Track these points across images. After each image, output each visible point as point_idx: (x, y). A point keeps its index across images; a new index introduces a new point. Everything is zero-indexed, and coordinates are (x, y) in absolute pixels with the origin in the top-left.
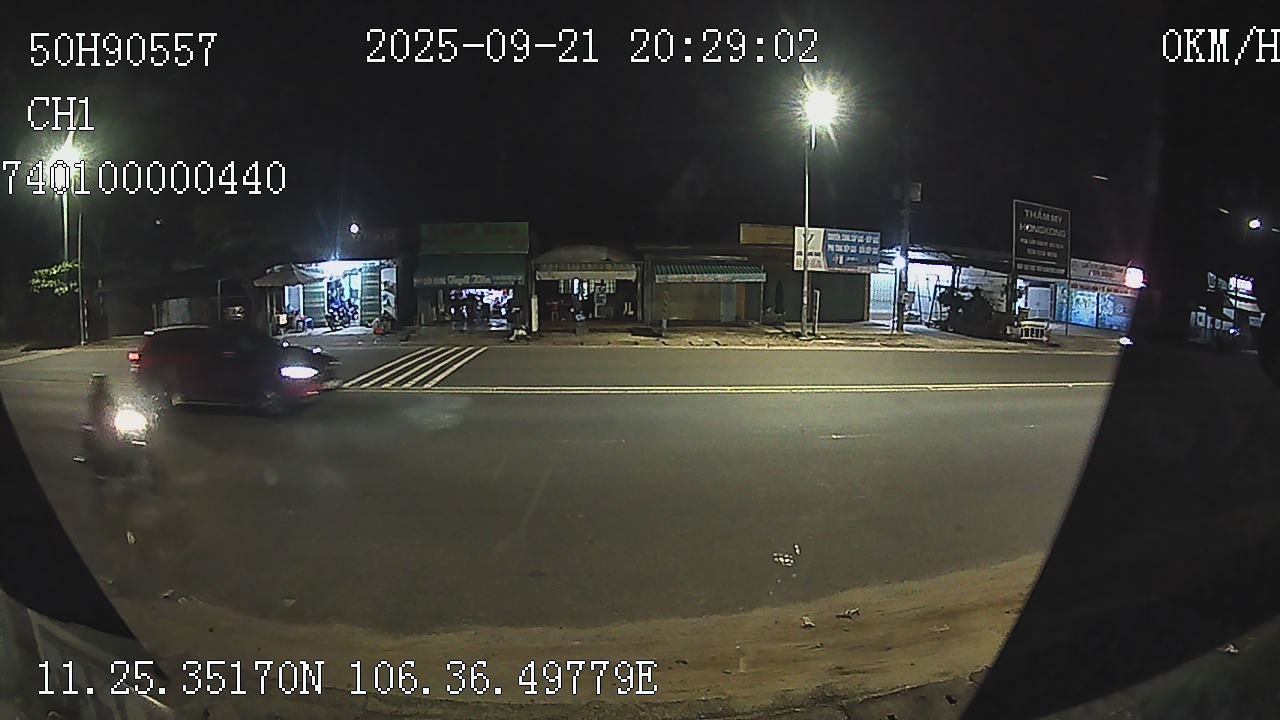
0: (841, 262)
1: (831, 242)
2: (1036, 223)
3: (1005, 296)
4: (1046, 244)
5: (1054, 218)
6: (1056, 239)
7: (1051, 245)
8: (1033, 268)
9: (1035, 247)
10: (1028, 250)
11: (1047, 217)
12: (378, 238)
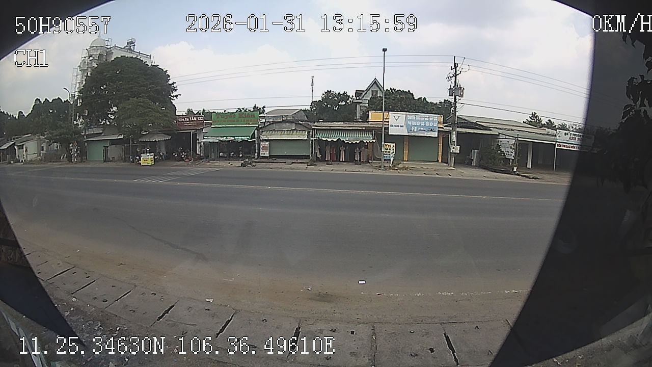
0: (415, 130)
1: (410, 120)
12: (196, 119)
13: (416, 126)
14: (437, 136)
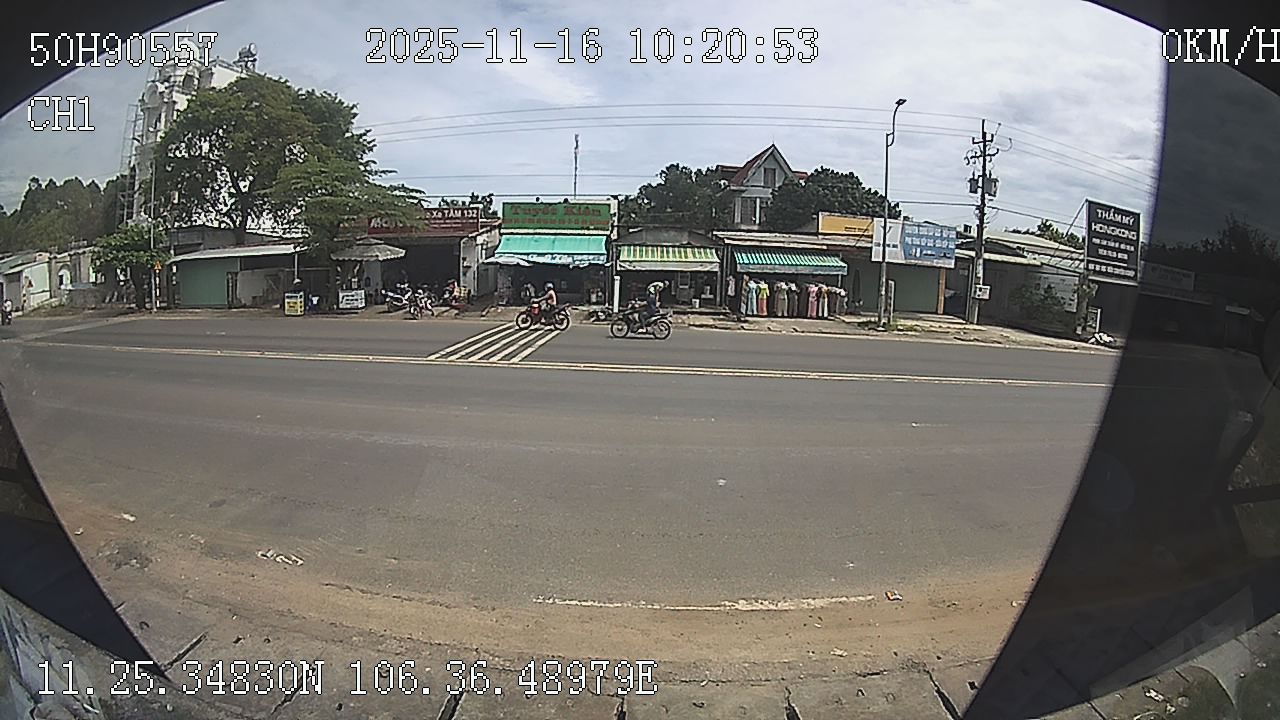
0: (918, 255)
1: (909, 235)
2: (1110, 223)
3: (1076, 295)
4: (1117, 245)
5: (1126, 220)
6: (1128, 241)
7: (1123, 246)
8: (1104, 268)
9: (1106, 248)
10: (1101, 251)
11: (1118, 218)
12: (459, 215)
13: (919, 246)
14: (953, 266)
